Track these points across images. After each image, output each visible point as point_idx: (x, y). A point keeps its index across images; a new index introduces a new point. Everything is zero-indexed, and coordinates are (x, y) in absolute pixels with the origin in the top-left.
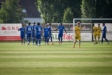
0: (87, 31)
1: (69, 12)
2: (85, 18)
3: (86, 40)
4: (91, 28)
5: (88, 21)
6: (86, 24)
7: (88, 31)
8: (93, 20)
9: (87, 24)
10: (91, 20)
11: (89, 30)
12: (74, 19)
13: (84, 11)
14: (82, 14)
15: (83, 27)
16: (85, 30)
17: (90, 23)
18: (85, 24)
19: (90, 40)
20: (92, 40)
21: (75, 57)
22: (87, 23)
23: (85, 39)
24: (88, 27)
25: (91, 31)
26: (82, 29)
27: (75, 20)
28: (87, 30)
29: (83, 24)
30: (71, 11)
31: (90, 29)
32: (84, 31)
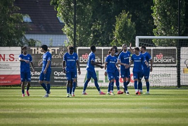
0: (166, 63)
1: (126, 23)
2: (162, 34)
3: (163, 85)
4: (174, 57)
5: (169, 43)
6: (164, 48)
7: (169, 63)
8: (180, 40)
9: (167, 48)
10: (175, 40)
11: (172, 63)
12: (137, 38)
13: (159, 20)
14: (155, 27)
15: (157, 56)
17: (174, 46)
18: (162, 48)
19: (172, 85)
20: (176, 85)
21: (140, 122)
22: (166, 46)
23: (162, 81)
24: (169, 55)
25: (176, 65)
26: (156, 60)
27: (139, 39)
28: (167, 61)
29: (157, 48)
30: (130, 20)
31: (173, 59)
32: (160, 63)
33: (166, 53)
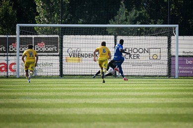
1: (7, 10)
2: (44, 22)
3: (45, 74)
4: (57, 46)
6: (46, 36)
7: (51, 52)
8: (62, 28)
9: (49, 36)
10: (59, 28)
12: (18, 26)
13: (42, 7)
14: (38, 14)
15: (39, 44)
16: (44, 49)
17: (56, 34)
18: (44, 36)
19: (54, 74)
20: (59, 74)
21: (20, 113)
22: (48, 35)
23: (44, 71)
24: (51, 43)
25: (58, 54)
26: (37, 49)
27: (20, 27)
28: (49, 49)
29: (38, 36)
30: (11, 8)
31: (55, 48)
32: (42, 52)
33: (48, 42)
